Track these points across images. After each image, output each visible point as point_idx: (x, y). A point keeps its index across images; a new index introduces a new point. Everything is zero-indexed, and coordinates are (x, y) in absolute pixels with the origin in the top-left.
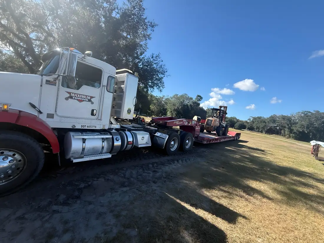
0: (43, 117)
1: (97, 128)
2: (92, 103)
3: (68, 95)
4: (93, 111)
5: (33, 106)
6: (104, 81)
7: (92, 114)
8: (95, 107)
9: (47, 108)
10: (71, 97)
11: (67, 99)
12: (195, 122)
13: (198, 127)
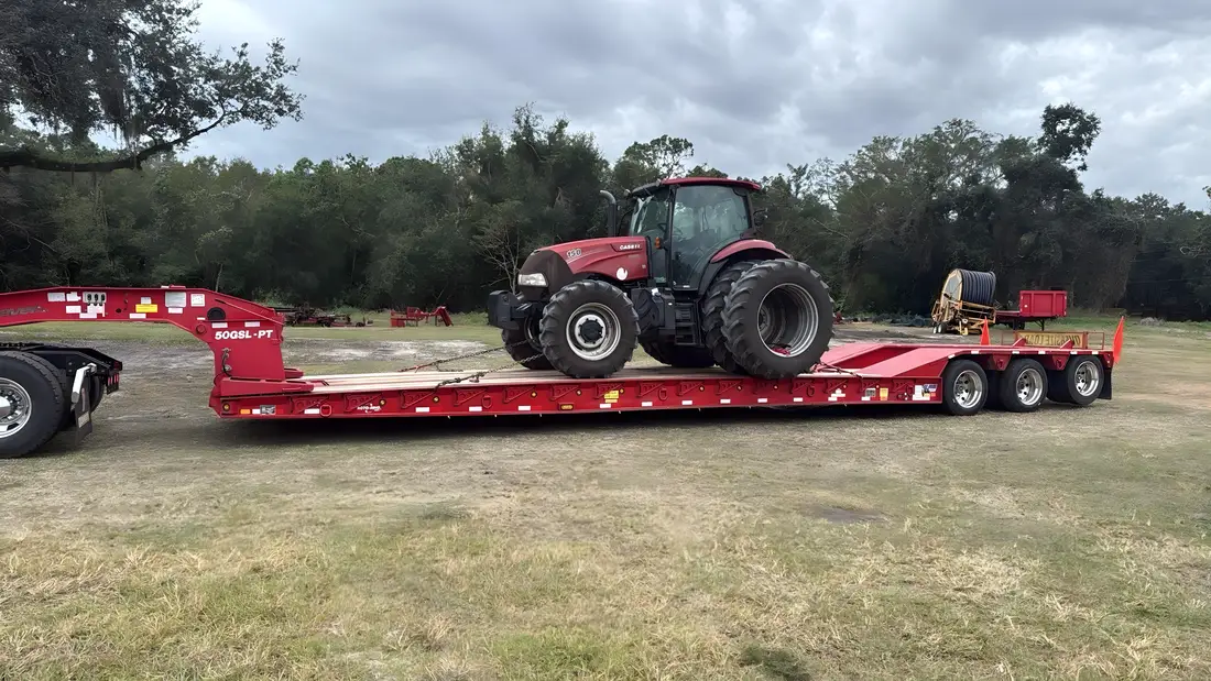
12: (198, 300)
13: (236, 324)
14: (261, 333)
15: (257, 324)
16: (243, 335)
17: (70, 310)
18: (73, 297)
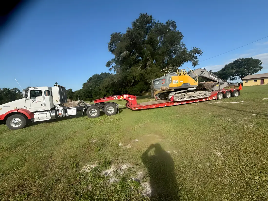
0: (28, 109)
1: (45, 110)
2: (41, 102)
3: (33, 101)
4: (42, 104)
5: (25, 107)
6: (43, 93)
7: (42, 105)
8: (42, 103)
9: (28, 107)
10: (34, 102)
11: (33, 102)
12: (127, 96)
13: (132, 98)
14: (134, 99)
15: (134, 98)
16: (132, 100)
17: (114, 98)
18: (114, 97)
